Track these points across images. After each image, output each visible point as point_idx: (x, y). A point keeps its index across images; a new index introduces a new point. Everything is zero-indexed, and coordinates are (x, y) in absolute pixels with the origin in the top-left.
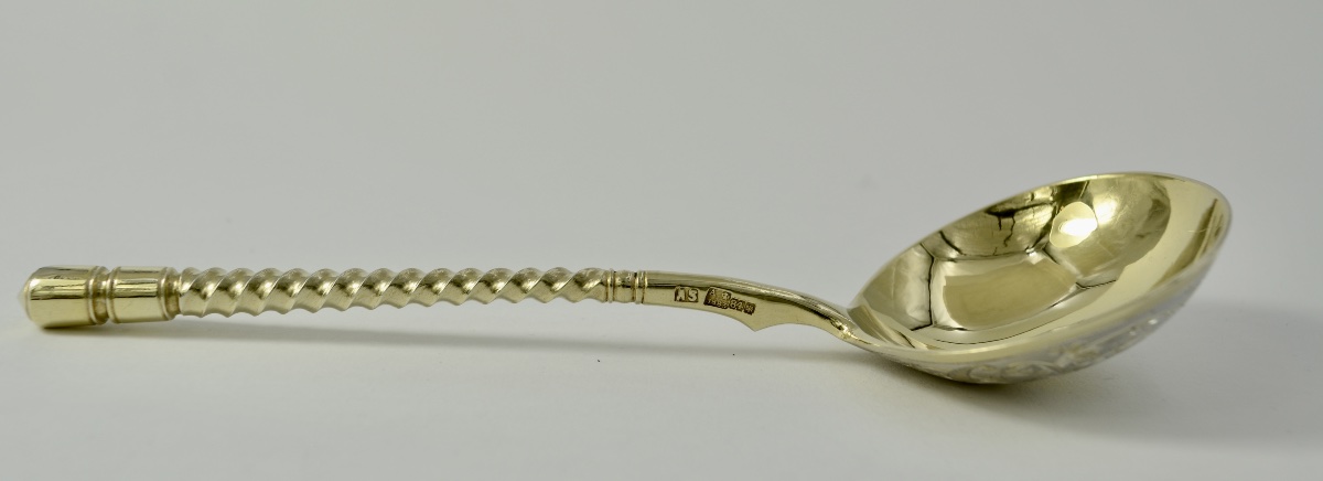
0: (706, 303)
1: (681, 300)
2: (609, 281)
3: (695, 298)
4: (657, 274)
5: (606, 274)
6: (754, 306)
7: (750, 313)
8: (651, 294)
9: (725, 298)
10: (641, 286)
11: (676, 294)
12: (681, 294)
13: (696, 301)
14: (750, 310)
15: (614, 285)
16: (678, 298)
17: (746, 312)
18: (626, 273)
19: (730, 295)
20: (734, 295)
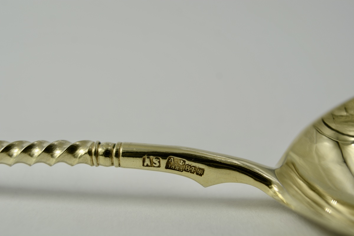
0: (167, 167)
1: (147, 166)
2: (93, 150)
3: (158, 164)
4: (130, 145)
5: (93, 144)
6: (203, 170)
7: (201, 175)
8: (124, 161)
9: (181, 164)
10: (117, 155)
11: (144, 162)
12: (147, 162)
13: (159, 167)
14: (200, 173)
15: (96, 154)
16: (145, 164)
17: (197, 174)
18: (108, 144)
19: (184, 162)
20: (187, 162)
